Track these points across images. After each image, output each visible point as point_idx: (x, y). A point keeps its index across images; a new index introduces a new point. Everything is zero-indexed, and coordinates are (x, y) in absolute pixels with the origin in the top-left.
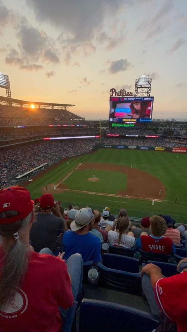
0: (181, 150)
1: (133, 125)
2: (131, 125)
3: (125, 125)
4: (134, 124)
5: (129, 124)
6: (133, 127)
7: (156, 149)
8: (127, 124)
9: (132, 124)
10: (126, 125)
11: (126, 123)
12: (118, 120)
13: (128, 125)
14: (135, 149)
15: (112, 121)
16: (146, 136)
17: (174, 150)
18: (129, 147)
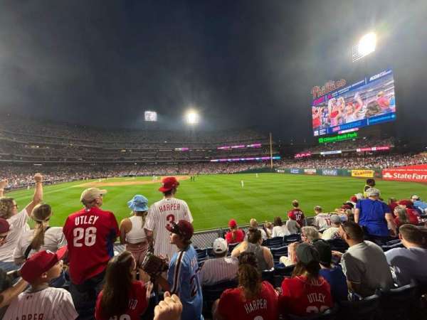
0: (411, 173)
1: (355, 135)
2: (351, 136)
3: (339, 137)
4: (356, 132)
5: (346, 133)
6: (354, 137)
7: (353, 175)
8: (341, 135)
9: (352, 133)
10: (341, 137)
11: (339, 133)
12: (326, 132)
13: (345, 136)
14: (314, 174)
15: (318, 134)
16: (358, 150)
17: (387, 175)
18: (306, 171)
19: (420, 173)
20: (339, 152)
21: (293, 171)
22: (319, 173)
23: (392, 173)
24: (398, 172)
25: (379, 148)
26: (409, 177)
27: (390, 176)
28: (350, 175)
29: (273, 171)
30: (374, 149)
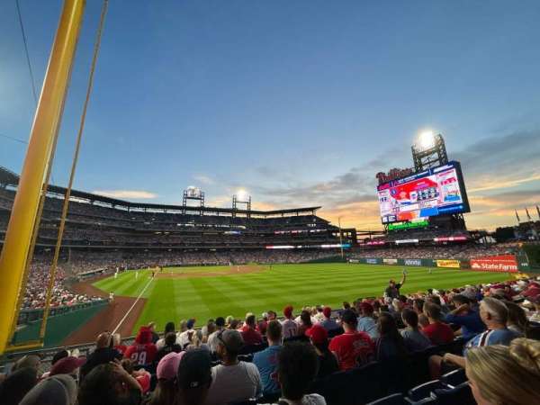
0: (498, 264)
1: (426, 223)
2: (423, 224)
3: (410, 225)
6: (425, 226)
7: (439, 265)
10: (412, 225)
12: (395, 218)
13: (416, 224)
14: (395, 264)
15: (386, 221)
16: (436, 240)
17: (475, 266)
18: (385, 260)
19: (506, 264)
20: (416, 241)
21: (369, 261)
22: (401, 263)
23: (479, 264)
24: (485, 263)
25: (457, 238)
26: (496, 267)
27: (479, 267)
28: (435, 265)
29: (344, 260)
30: (451, 239)
